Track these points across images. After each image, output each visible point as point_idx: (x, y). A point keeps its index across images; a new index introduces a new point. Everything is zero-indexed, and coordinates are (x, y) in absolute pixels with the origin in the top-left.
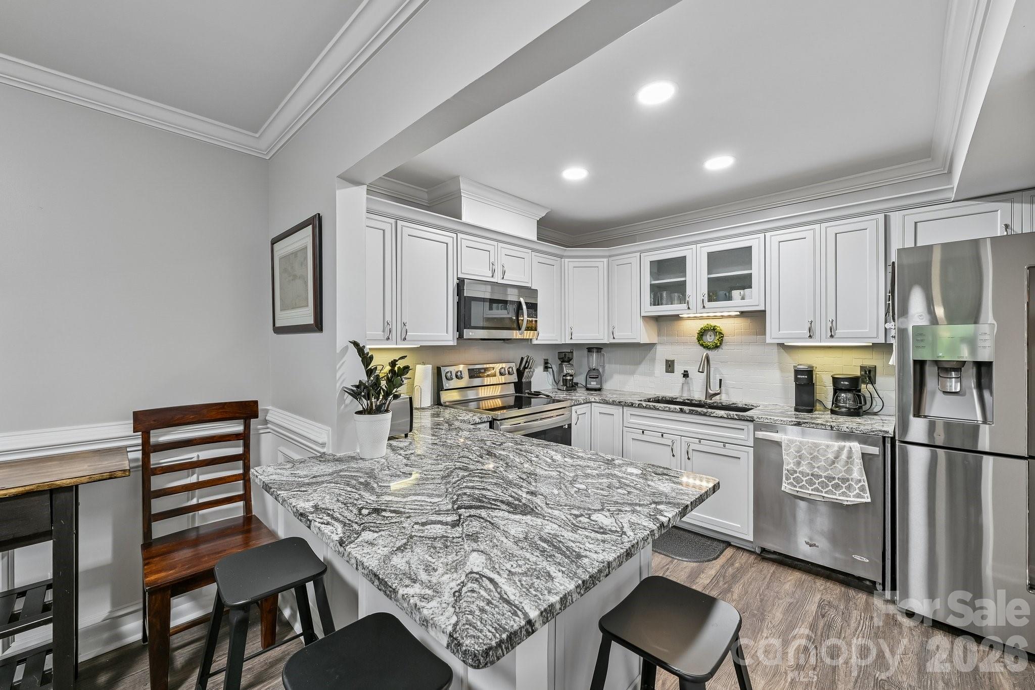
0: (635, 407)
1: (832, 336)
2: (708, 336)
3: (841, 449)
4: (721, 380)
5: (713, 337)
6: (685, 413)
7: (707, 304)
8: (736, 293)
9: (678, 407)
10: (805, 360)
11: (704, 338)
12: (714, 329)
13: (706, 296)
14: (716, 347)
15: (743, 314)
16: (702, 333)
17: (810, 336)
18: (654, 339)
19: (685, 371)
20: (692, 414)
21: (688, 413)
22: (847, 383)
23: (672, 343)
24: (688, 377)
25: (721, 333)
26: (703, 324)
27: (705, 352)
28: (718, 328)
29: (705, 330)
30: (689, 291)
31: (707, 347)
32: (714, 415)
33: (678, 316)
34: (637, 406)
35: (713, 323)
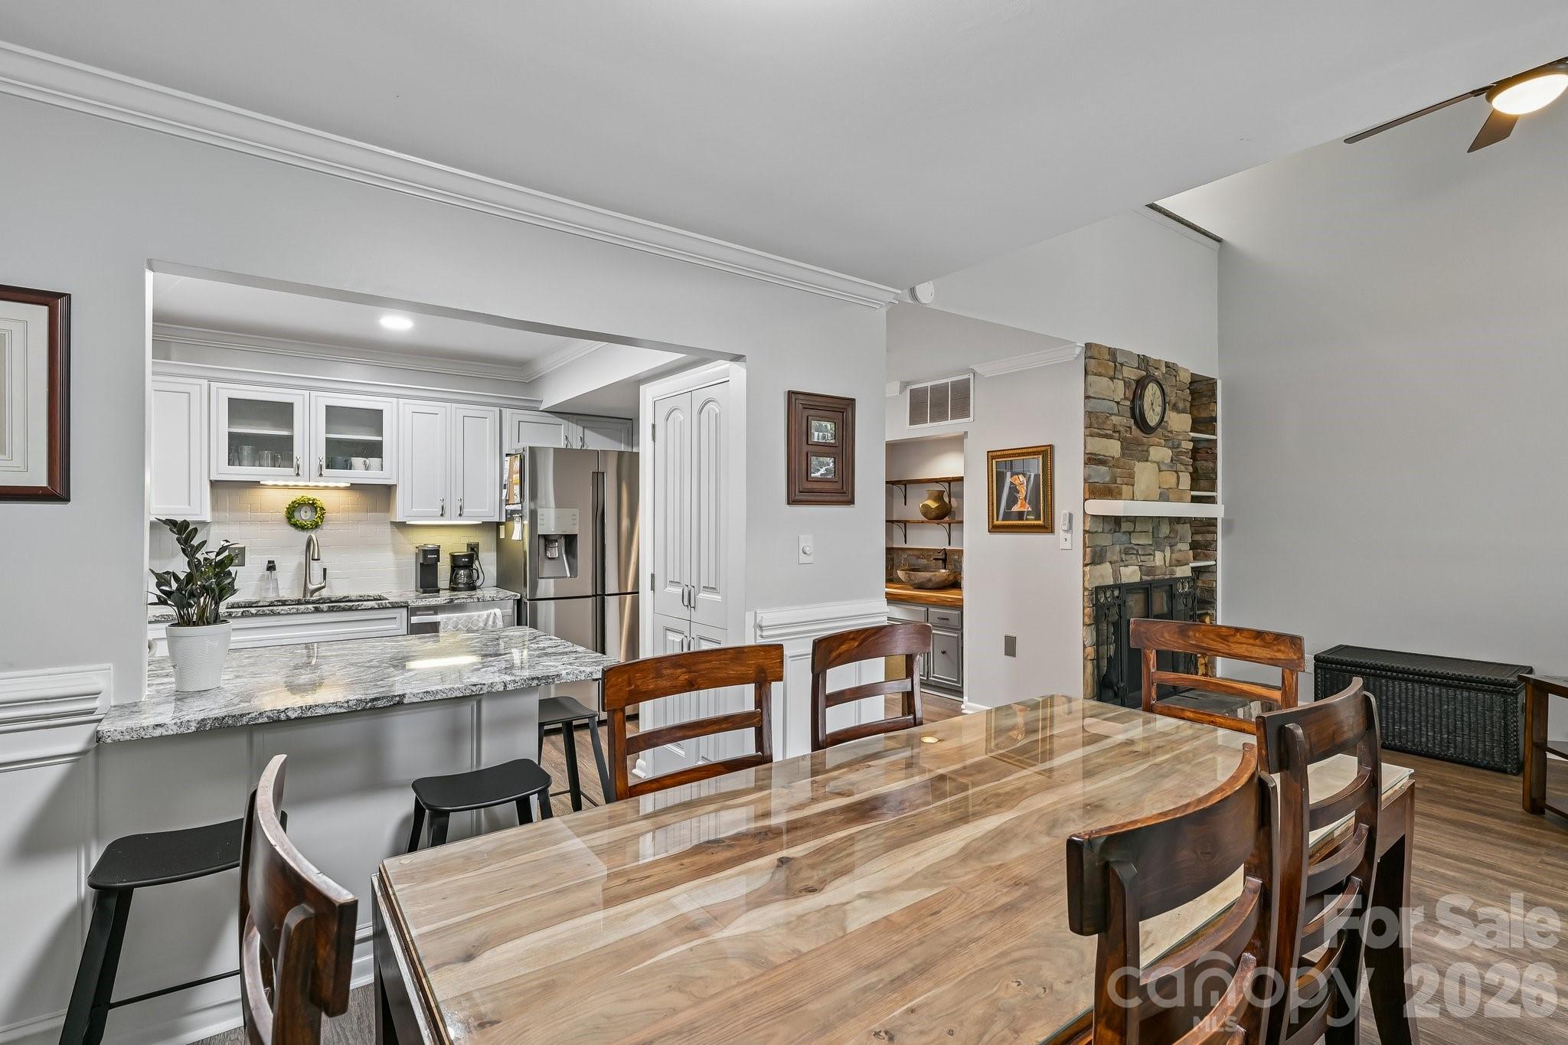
0: (235, 617)
1: (460, 515)
2: (302, 513)
3: (488, 616)
4: (325, 570)
5: (309, 513)
6: (322, 611)
7: (325, 471)
8: (357, 461)
9: (310, 606)
10: (430, 540)
11: (296, 514)
12: (313, 504)
13: (324, 460)
14: (316, 526)
15: (354, 487)
16: (293, 509)
17: (442, 515)
18: (207, 516)
19: (269, 562)
20: (332, 611)
21: (326, 612)
22: (467, 560)
23: (240, 522)
24: (275, 569)
25: (322, 509)
26: (297, 495)
27: (304, 536)
28: (319, 503)
29: (299, 504)
30: (297, 452)
31: (303, 528)
32: (363, 607)
33: (259, 482)
34: (239, 615)
35: (311, 495)
